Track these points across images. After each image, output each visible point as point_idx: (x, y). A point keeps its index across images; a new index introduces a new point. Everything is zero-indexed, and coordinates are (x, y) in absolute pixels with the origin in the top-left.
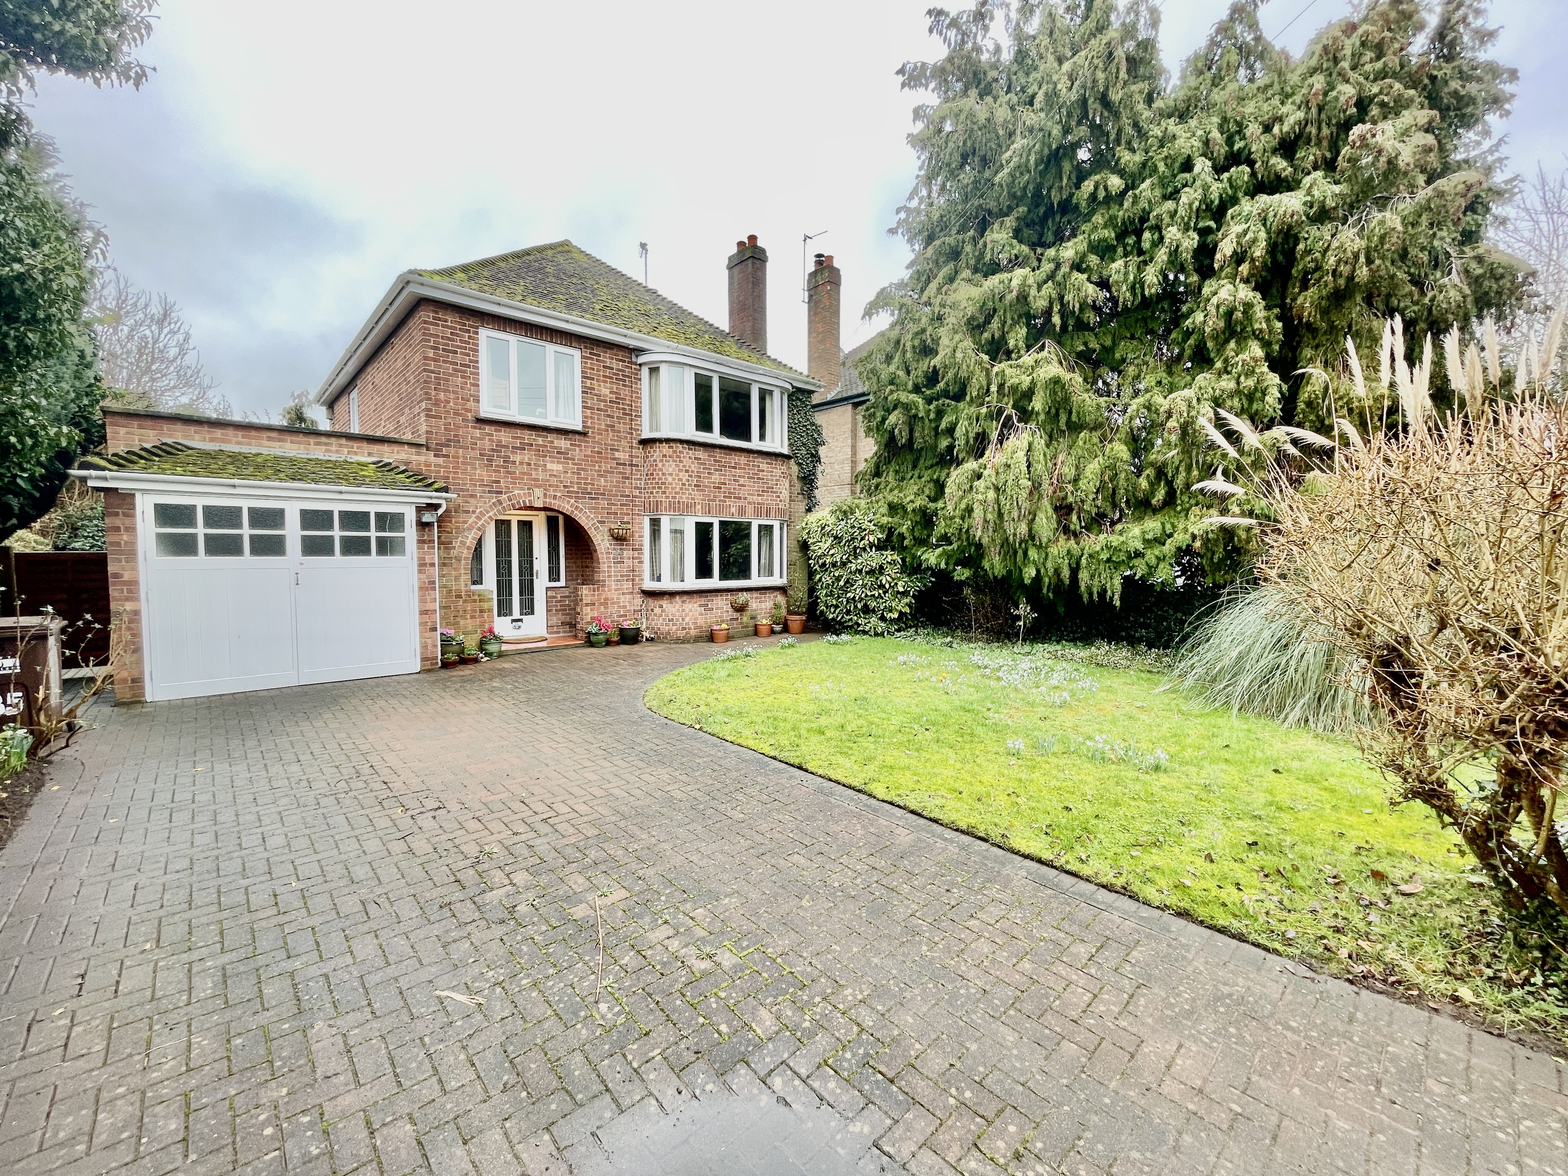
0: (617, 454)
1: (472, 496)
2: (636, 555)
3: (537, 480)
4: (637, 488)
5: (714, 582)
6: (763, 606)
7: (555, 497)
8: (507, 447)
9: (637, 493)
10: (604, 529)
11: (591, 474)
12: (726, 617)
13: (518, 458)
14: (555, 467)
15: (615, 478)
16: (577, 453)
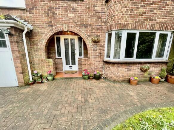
0: (96, 8)
1: (43, 28)
2: (102, 48)
3: (65, 21)
4: (104, 22)
5: (134, 59)
6: (155, 69)
7: (71, 27)
8: (53, 8)
9: (103, 24)
10: (90, 39)
11: (85, 17)
12: (137, 73)
13: (57, 12)
14: (71, 15)
15: (95, 18)
16: (80, 9)
